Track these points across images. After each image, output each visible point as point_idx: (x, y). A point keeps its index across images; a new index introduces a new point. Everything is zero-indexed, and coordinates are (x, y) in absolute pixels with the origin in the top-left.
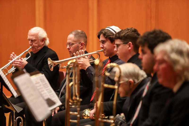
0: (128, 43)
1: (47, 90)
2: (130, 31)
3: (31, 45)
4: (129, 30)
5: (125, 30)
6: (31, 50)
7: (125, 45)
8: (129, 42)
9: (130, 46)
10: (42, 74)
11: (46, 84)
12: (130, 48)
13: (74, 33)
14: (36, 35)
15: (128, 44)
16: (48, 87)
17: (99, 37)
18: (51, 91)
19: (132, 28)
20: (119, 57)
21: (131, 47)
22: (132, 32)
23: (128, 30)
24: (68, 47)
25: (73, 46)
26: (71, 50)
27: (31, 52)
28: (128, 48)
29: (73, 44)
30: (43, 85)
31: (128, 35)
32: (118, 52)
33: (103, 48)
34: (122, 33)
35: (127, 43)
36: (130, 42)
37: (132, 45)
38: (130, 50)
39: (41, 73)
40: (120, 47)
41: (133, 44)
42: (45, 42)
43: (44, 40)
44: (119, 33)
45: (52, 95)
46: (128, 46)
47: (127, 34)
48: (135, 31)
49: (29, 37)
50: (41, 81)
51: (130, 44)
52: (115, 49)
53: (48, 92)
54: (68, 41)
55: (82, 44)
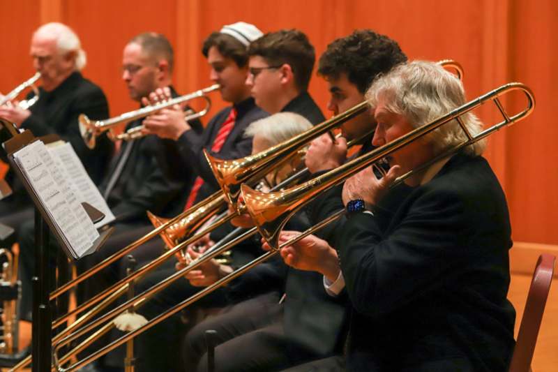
0: (281, 66)
1: (77, 183)
2: (288, 37)
3: (39, 70)
4: (286, 36)
5: (276, 33)
6: (42, 84)
7: (274, 72)
8: (285, 63)
9: (285, 75)
10: (66, 141)
11: (75, 167)
12: (285, 80)
13: (140, 39)
14: (51, 45)
15: (282, 69)
16: (80, 175)
17: (205, 52)
18: (87, 184)
19: (294, 30)
20: (257, 102)
21: (288, 76)
22: (294, 39)
23: (284, 33)
24: (126, 75)
25: (140, 72)
26: (133, 84)
27: (40, 89)
28: (281, 79)
29: (139, 68)
30: (70, 169)
31: (282, 46)
32: (254, 90)
33: (217, 81)
34: (269, 41)
35: (278, 67)
36: (286, 66)
37: (289, 73)
38: (284, 85)
39: (63, 140)
40: (260, 76)
41: (293, 71)
42: (74, 62)
43: (71, 56)
44: (259, 41)
45: (90, 197)
46: (281, 75)
47: (282, 43)
48: (301, 38)
49: (34, 50)
50: (64, 160)
51: (285, 69)
52: (249, 82)
53: (80, 187)
54: (126, 61)
55: (162, 68)
